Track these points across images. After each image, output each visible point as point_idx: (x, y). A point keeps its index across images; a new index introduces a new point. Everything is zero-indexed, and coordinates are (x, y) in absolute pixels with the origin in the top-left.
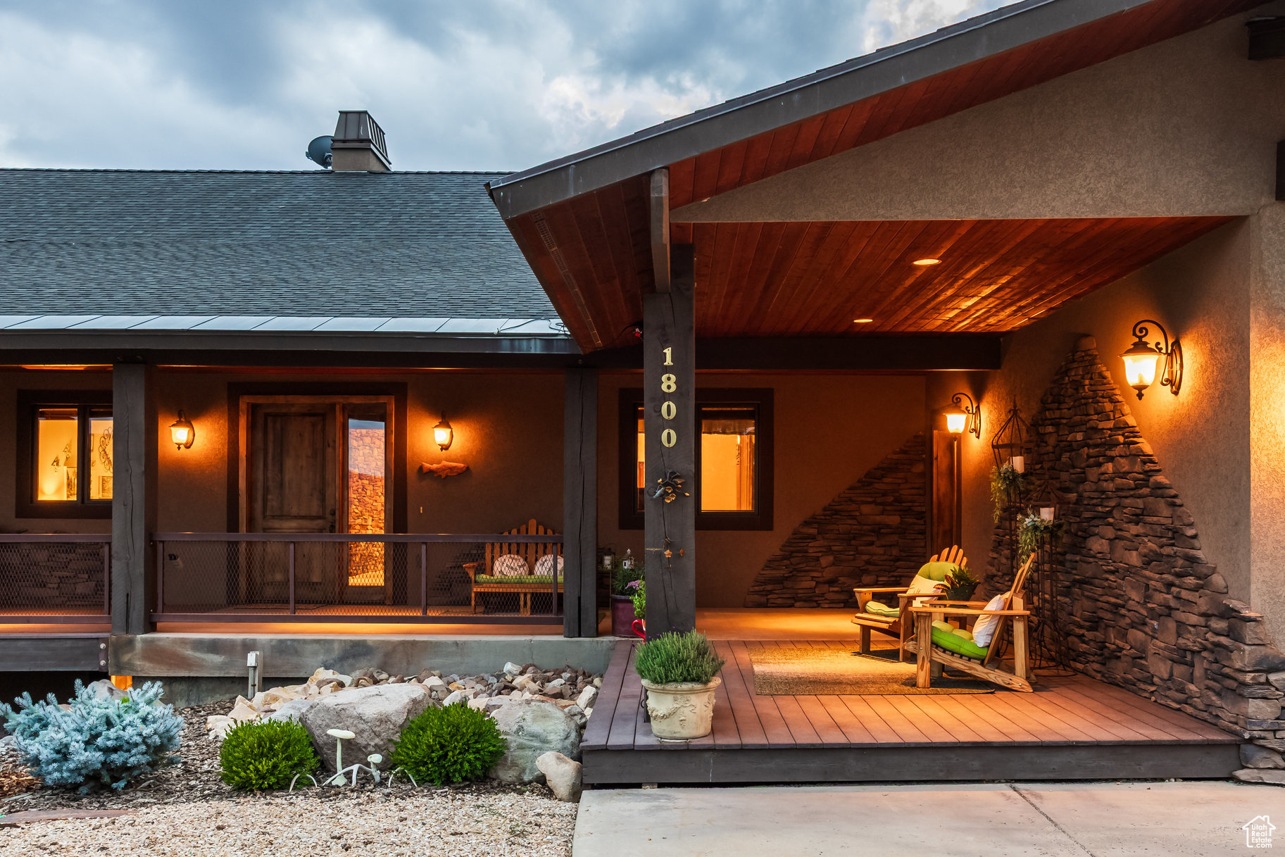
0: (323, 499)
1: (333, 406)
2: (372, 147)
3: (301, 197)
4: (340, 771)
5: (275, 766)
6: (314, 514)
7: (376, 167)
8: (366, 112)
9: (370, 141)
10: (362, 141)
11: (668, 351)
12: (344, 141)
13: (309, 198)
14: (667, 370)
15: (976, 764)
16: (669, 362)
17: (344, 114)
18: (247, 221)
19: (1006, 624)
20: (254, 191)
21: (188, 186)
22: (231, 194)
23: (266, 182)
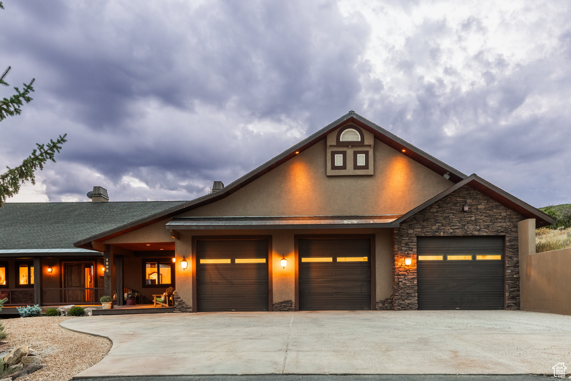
0: (80, 283)
1: (82, 263)
2: (102, 196)
3: (82, 211)
4: (62, 314)
5: (53, 313)
6: (78, 286)
7: (104, 200)
8: (100, 187)
9: (101, 194)
10: (99, 194)
11: (107, 259)
12: (95, 194)
13: (84, 211)
14: (107, 262)
15: (142, 311)
16: (107, 260)
17: (95, 187)
18: (68, 218)
19: (165, 296)
20: (71, 209)
21: (55, 207)
22: (65, 210)
23: (74, 206)
